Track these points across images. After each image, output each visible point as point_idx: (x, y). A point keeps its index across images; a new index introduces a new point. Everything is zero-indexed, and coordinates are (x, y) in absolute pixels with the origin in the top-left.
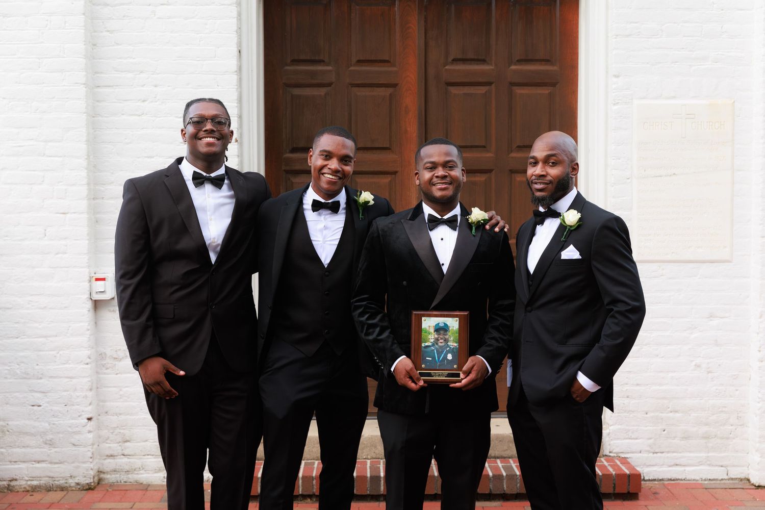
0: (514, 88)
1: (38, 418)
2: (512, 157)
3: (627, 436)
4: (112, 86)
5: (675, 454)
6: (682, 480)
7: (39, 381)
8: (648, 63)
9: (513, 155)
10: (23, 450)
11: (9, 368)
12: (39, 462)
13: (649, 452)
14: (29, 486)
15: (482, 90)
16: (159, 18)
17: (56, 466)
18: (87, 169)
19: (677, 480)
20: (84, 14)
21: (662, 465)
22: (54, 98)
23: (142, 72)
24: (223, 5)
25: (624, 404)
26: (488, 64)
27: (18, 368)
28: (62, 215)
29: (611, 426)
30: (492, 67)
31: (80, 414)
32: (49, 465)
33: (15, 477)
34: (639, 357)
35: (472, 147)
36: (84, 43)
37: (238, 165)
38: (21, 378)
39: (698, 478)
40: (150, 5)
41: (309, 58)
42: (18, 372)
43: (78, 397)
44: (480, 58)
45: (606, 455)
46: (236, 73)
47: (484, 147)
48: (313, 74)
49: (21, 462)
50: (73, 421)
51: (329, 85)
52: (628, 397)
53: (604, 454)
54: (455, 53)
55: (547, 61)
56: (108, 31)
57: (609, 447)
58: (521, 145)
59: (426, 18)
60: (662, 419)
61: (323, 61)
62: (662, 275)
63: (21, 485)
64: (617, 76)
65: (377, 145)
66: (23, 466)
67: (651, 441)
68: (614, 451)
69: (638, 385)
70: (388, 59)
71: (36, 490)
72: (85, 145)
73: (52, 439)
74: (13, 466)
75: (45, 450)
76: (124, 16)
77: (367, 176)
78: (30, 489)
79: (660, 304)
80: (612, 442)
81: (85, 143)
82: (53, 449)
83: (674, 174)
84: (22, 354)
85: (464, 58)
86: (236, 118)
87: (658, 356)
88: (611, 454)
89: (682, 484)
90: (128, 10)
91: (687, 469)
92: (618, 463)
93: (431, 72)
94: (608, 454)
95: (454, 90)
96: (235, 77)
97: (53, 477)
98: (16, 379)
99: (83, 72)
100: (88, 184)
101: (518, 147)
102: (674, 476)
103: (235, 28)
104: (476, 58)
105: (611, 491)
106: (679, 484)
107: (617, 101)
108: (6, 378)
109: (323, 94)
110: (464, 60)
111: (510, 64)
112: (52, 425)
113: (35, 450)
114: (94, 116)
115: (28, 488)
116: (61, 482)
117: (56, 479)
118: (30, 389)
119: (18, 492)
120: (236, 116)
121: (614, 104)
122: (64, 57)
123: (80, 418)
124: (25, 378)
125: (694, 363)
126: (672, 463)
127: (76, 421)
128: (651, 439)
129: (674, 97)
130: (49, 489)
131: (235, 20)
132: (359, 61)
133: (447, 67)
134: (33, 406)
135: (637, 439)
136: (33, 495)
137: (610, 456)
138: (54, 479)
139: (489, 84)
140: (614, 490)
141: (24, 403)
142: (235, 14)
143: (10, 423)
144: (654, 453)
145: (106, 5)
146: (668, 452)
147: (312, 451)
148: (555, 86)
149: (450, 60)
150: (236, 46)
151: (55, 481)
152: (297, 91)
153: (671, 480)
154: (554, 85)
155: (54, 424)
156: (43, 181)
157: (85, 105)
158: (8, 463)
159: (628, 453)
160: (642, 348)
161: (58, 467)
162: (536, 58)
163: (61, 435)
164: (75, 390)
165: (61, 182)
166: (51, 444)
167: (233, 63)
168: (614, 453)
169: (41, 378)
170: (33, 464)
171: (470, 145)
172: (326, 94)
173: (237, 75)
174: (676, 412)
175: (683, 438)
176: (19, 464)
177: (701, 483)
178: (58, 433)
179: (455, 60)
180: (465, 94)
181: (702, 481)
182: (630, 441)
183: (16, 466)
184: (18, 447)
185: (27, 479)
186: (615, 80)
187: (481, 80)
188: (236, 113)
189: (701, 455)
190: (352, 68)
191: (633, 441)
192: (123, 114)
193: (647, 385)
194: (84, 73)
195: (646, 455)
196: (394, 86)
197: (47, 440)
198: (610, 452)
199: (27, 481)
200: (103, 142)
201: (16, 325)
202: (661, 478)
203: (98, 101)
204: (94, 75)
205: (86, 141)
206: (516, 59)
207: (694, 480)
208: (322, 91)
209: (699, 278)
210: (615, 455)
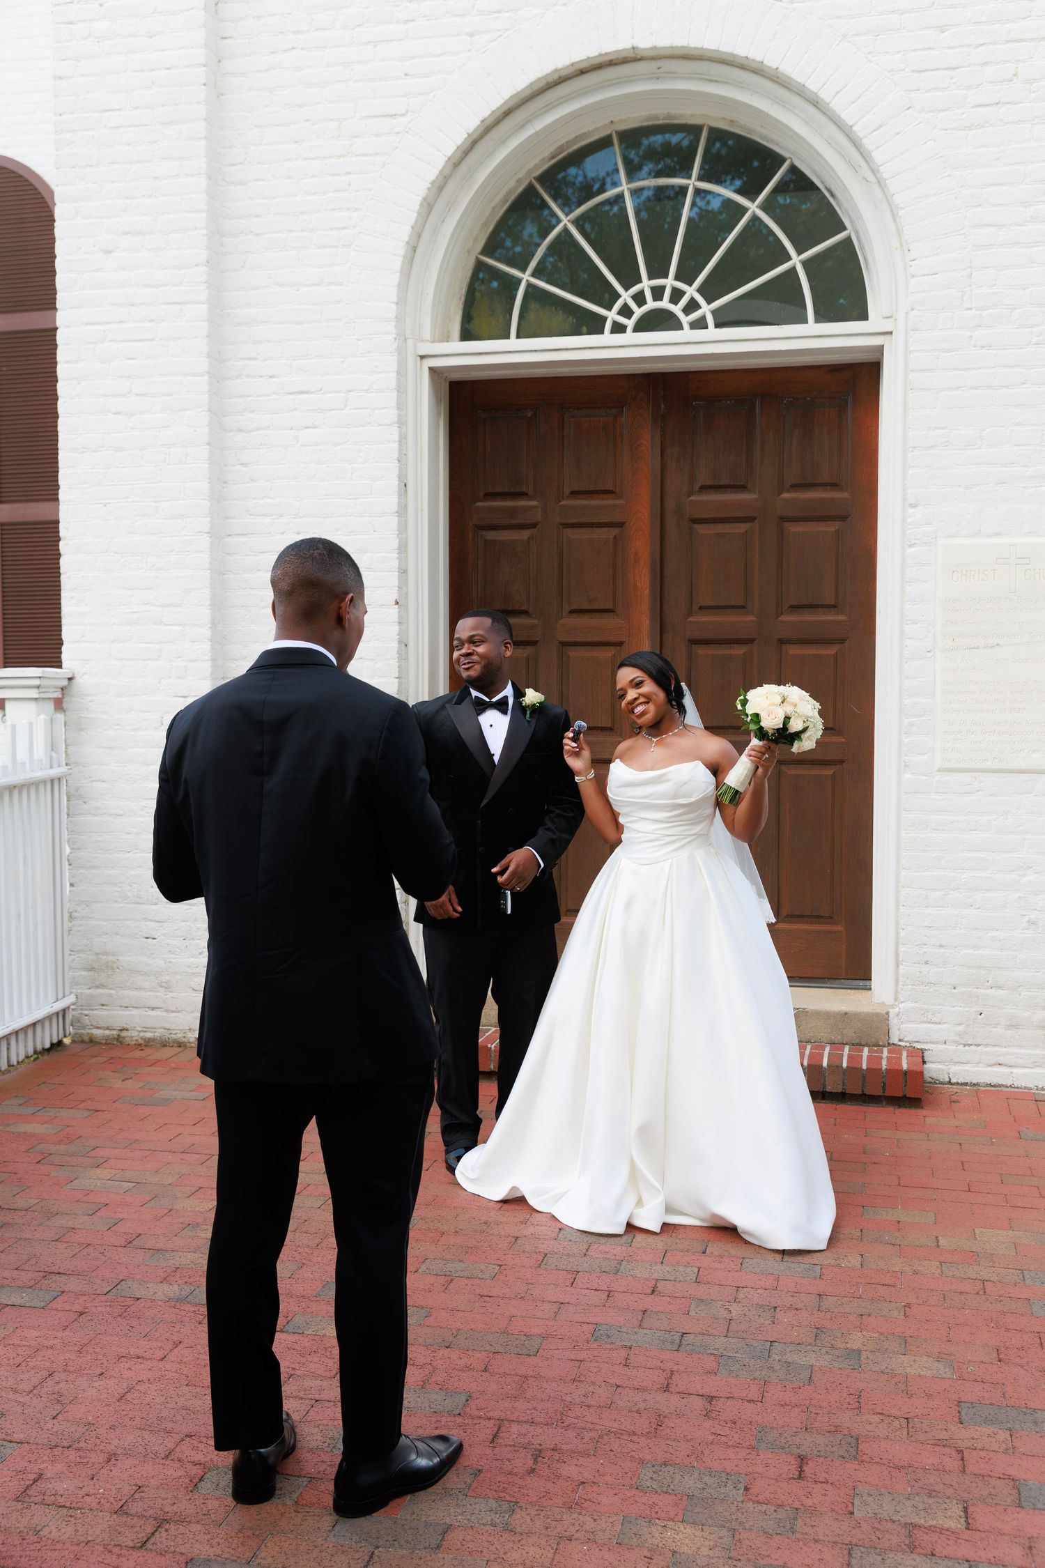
0: (786, 524)
1: (152, 954)
2: (782, 622)
3: (925, 1019)
4: (246, 535)
5: (996, 1049)
6: (1007, 1087)
7: (154, 907)
8: (960, 486)
9: (784, 618)
10: (135, 993)
11: (119, 890)
12: (153, 1009)
13: (958, 1043)
14: (142, 1038)
15: (742, 528)
16: (302, 445)
17: (173, 1015)
18: (211, 640)
19: (1002, 1085)
20: (209, 444)
21: (977, 1063)
22: (172, 551)
23: (282, 516)
24: (380, 425)
25: (920, 972)
26: (750, 491)
27: (129, 891)
28: (182, 699)
29: (902, 1002)
30: (755, 496)
31: (200, 951)
32: (165, 1014)
33: (126, 1026)
34: (944, 907)
35: (726, 607)
36: (208, 481)
37: (399, 635)
38: (133, 903)
39: (1031, 1086)
40: (292, 429)
41: (507, 490)
42: (130, 895)
43: (198, 929)
44: (738, 484)
45: (893, 1044)
46: (396, 514)
47: (743, 607)
48: (513, 512)
49: (133, 1007)
50: (193, 959)
51: (534, 526)
52: (926, 963)
53: (891, 1042)
54: (704, 478)
55: (834, 486)
56: (242, 464)
57: (898, 1033)
58: (796, 604)
59: (663, 430)
60: (977, 996)
61: (527, 494)
62: (978, 791)
63: (132, 1037)
64: (912, 506)
65: (596, 607)
66: (135, 1012)
67: (961, 1028)
68: (906, 1039)
69: (941, 946)
70: (611, 489)
71: (150, 1044)
72: (209, 611)
73: (169, 981)
74: (123, 1012)
75: (161, 994)
76: (261, 445)
77: (579, 648)
78: (142, 1042)
79: (975, 832)
80: (903, 1026)
81: (209, 607)
82: (170, 994)
83: (998, 645)
84: (134, 873)
85: (715, 484)
86: (397, 573)
87: (972, 906)
88: (901, 1043)
89: (1006, 1091)
90: (266, 436)
91: (1015, 1070)
92: (905, 1054)
93: (670, 504)
94: (896, 1042)
95: (701, 529)
96: (396, 519)
97: (169, 1029)
98: (128, 903)
99: (207, 517)
100: (213, 659)
101: (792, 607)
102: (994, 1081)
103: (396, 455)
104: (732, 484)
105: (879, 1092)
106: (1002, 1091)
107: (913, 542)
108: (116, 902)
109: (525, 538)
110: (716, 488)
111: (780, 491)
112: (168, 964)
113: (149, 994)
114: (224, 572)
115: (141, 1041)
116: (179, 1036)
117: (173, 1032)
118: (144, 917)
119: (129, 1045)
120: (397, 570)
121: (910, 546)
122: (184, 500)
123: (201, 956)
124: (138, 903)
125: (1027, 919)
126: (993, 1062)
127: (197, 960)
128: (960, 1024)
129: (998, 534)
130: (165, 1044)
131: (396, 445)
132: (574, 494)
133: (692, 498)
134: (147, 938)
135: (940, 1023)
136: (143, 1050)
137: (899, 1046)
138: (170, 1031)
139: (751, 519)
140: (884, 1092)
141: (137, 934)
142: (396, 437)
143: (120, 958)
144: (965, 1045)
145: (240, 430)
146: (987, 1045)
147: (489, 1014)
148: (845, 521)
149: (696, 487)
150: (397, 479)
151: (171, 1034)
152: (492, 535)
153: (990, 1085)
154: (843, 518)
155: (170, 962)
156: (160, 656)
157: (209, 559)
158: (118, 1008)
159: (927, 1042)
160: (948, 894)
161: (176, 1017)
162: (819, 482)
163: (178, 977)
164: (196, 920)
165: (180, 657)
166: (166, 986)
167: (392, 502)
168: (906, 1042)
169: (156, 904)
170: (146, 1011)
171: (723, 604)
172: (529, 539)
173: (398, 516)
174: (1000, 987)
175: (1009, 1026)
176: (130, 1010)
177: (1034, 1093)
178: (176, 973)
179: (704, 488)
180: (717, 534)
181: (1037, 1090)
182: (930, 1025)
183: (127, 1013)
184: (130, 989)
185: (139, 1029)
186: (911, 511)
187: (739, 514)
188: (397, 566)
189: (1037, 1052)
190: (563, 503)
191: (936, 1026)
192: (259, 570)
193: (956, 947)
194: (208, 519)
195: (955, 1047)
196: (620, 525)
197: (162, 982)
198: (900, 1040)
199: (140, 1031)
200: (235, 606)
201: (128, 836)
202: (975, 1082)
203: (228, 554)
204: (224, 521)
205: (210, 605)
206: (789, 484)
207: (1025, 1088)
208: (525, 534)
209: (1035, 796)
210: (908, 1045)
